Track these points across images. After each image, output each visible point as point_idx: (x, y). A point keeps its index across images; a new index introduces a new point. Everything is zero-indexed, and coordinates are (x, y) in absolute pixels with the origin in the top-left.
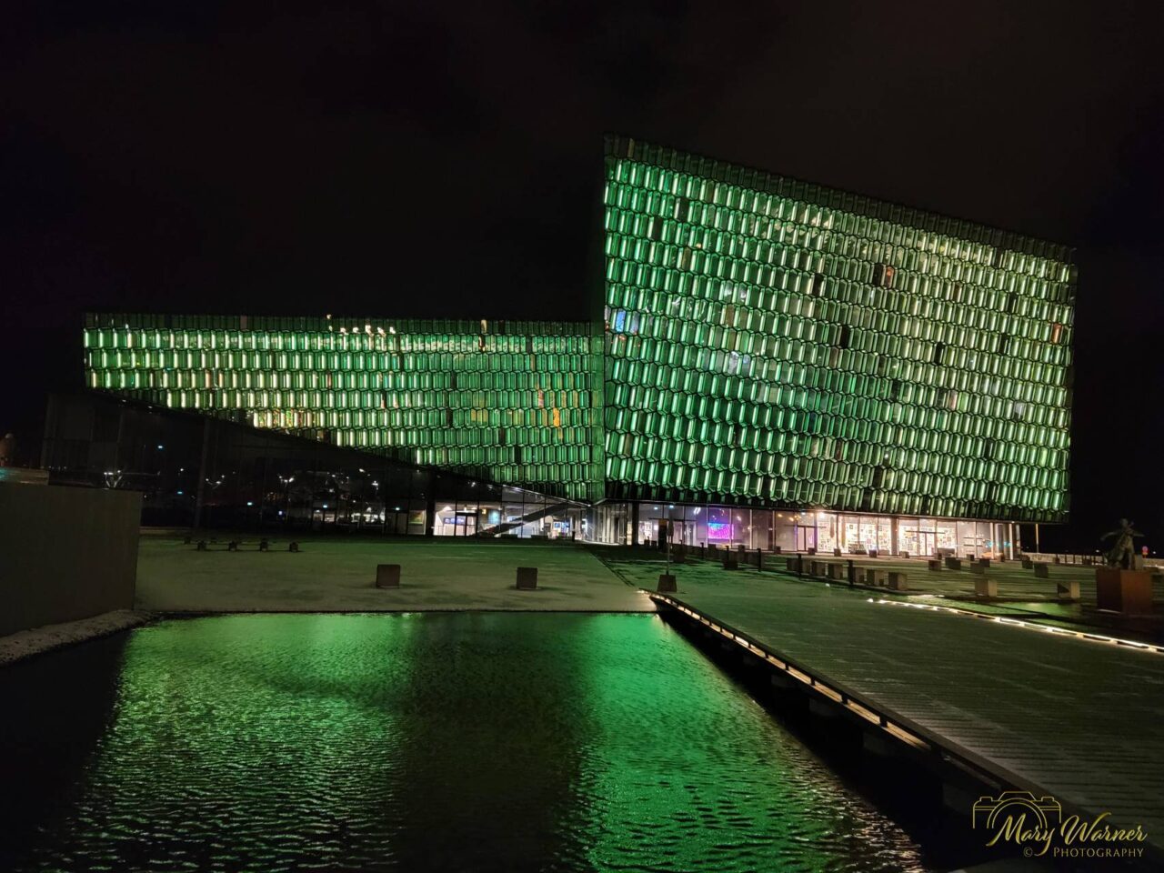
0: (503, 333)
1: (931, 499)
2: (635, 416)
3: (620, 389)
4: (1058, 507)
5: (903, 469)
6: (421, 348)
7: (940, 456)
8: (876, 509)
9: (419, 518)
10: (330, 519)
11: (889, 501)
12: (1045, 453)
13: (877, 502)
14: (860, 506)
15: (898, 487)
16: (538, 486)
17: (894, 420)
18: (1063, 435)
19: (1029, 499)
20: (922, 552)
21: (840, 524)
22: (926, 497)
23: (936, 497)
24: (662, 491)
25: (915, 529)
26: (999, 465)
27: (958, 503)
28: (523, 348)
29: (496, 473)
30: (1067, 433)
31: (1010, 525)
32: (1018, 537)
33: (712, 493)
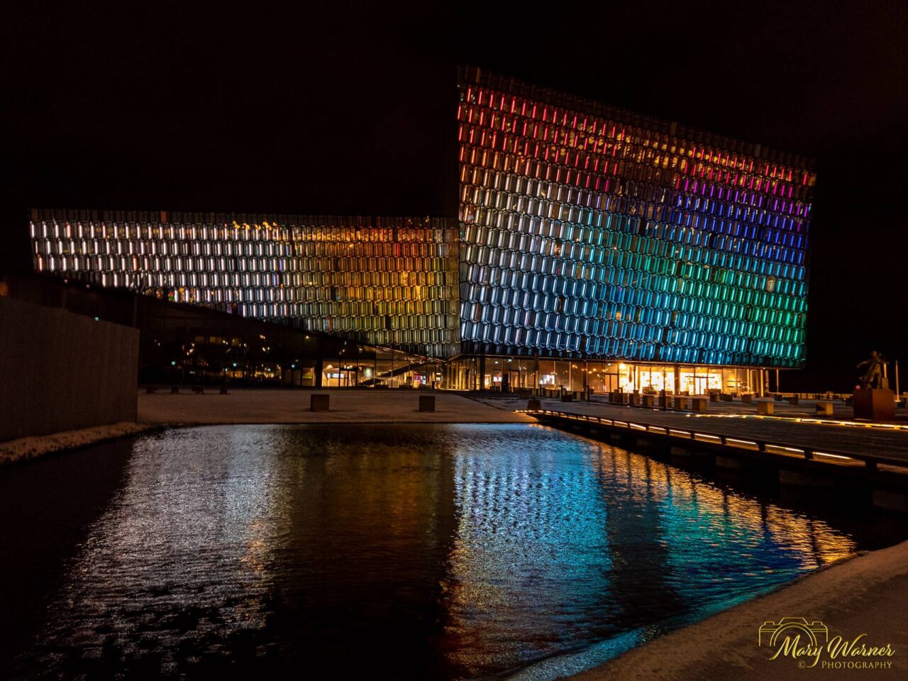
0: (375, 226)
1: (705, 351)
2: (483, 289)
3: (471, 268)
4: (798, 356)
5: (685, 329)
6: (309, 238)
7: (712, 319)
8: (664, 360)
9: (309, 374)
10: (238, 375)
11: (674, 354)
12: (789, 316)
13: (665, 354)
14: (653, 357)
15: (681, 342)
16: (404, 347)
17: (678, 292)
18: (803, 302)
19: (777, 351)
20: (697, 392)
21: (637, 372)
22: (702, 350)
23: (709, 350)
24: (504, 347)
25: (692, 375)
26: (756, 325)
27: (725, 354)
28: (391, 239)
29: (371, 337)
30: (805, 301)
31: (762, 371)
32: (767, 380)
33: (542, 349)
